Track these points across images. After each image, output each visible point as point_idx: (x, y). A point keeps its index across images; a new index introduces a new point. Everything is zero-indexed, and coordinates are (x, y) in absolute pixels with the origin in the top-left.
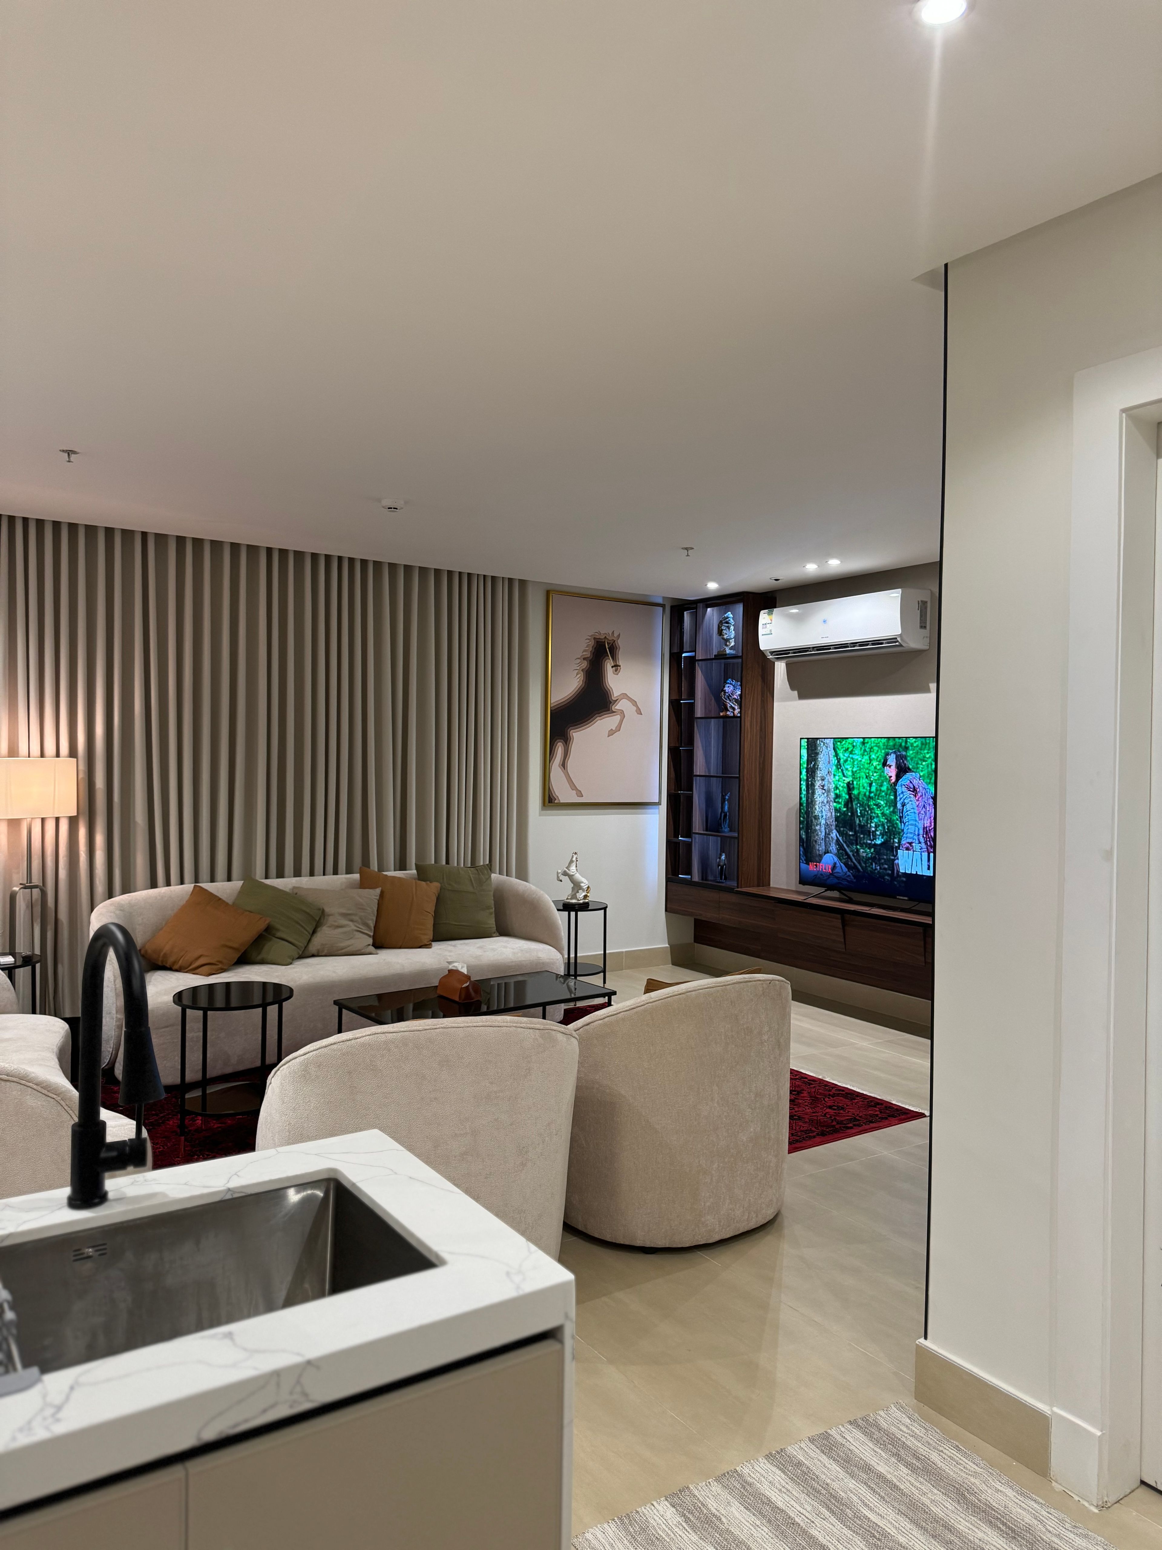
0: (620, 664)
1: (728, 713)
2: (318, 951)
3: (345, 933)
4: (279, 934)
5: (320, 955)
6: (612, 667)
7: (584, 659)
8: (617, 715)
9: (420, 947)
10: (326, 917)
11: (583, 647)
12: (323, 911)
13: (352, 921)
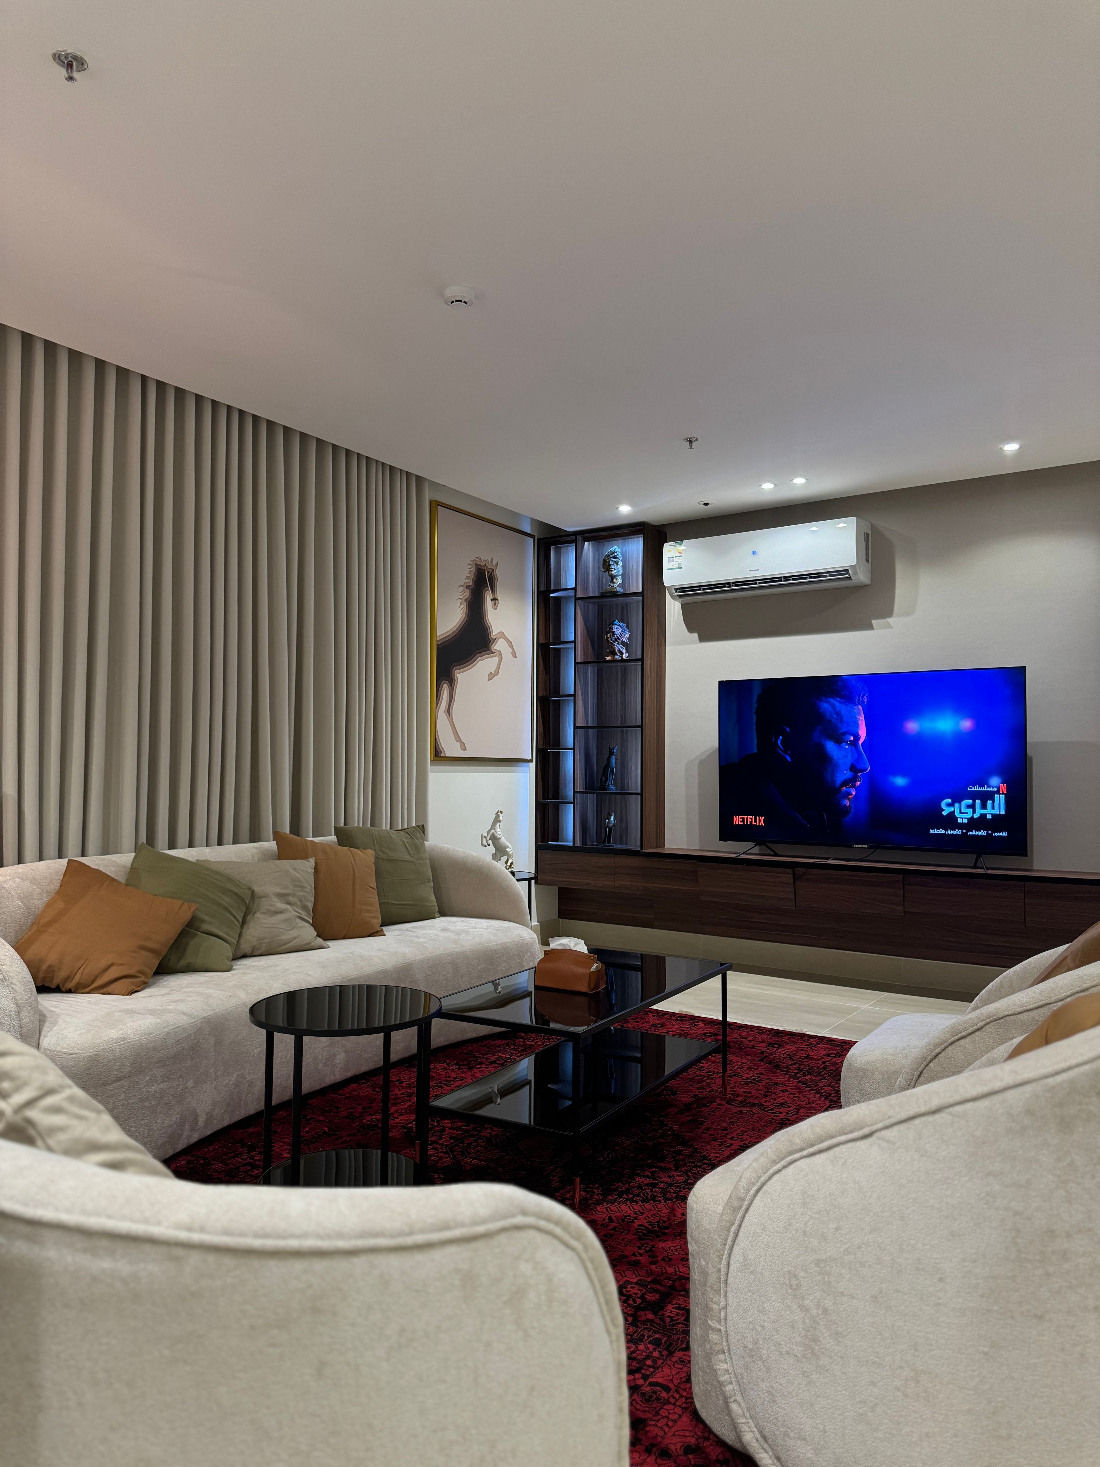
0: (498, 598)
1: (617, 657)
2: (254, 948)
3: (285, 921)
4: (206, 927)
5: (254, 954)
6: (492, 600)
7: (467, 587)
8: (496, 656)
9: (370, 936)
10: (256, 900)
11: (465, 575)
12: (253, 892)
13: (289, 903)
